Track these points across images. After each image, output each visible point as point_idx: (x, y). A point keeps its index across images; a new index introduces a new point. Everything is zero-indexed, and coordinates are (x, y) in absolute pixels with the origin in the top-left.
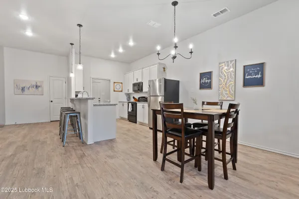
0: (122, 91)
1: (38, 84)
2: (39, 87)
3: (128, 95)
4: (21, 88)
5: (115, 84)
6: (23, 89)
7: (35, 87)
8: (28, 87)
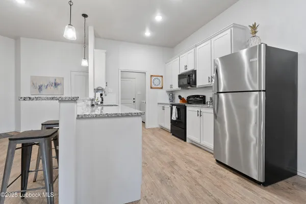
0: (162, 88)
1: (58, 81)
2: (59, 84)
3: (172, 94)
4: (38, 87)
5: (153, 78)
6: (40, 88)
7: (54, 85)
8: (46, 85)
